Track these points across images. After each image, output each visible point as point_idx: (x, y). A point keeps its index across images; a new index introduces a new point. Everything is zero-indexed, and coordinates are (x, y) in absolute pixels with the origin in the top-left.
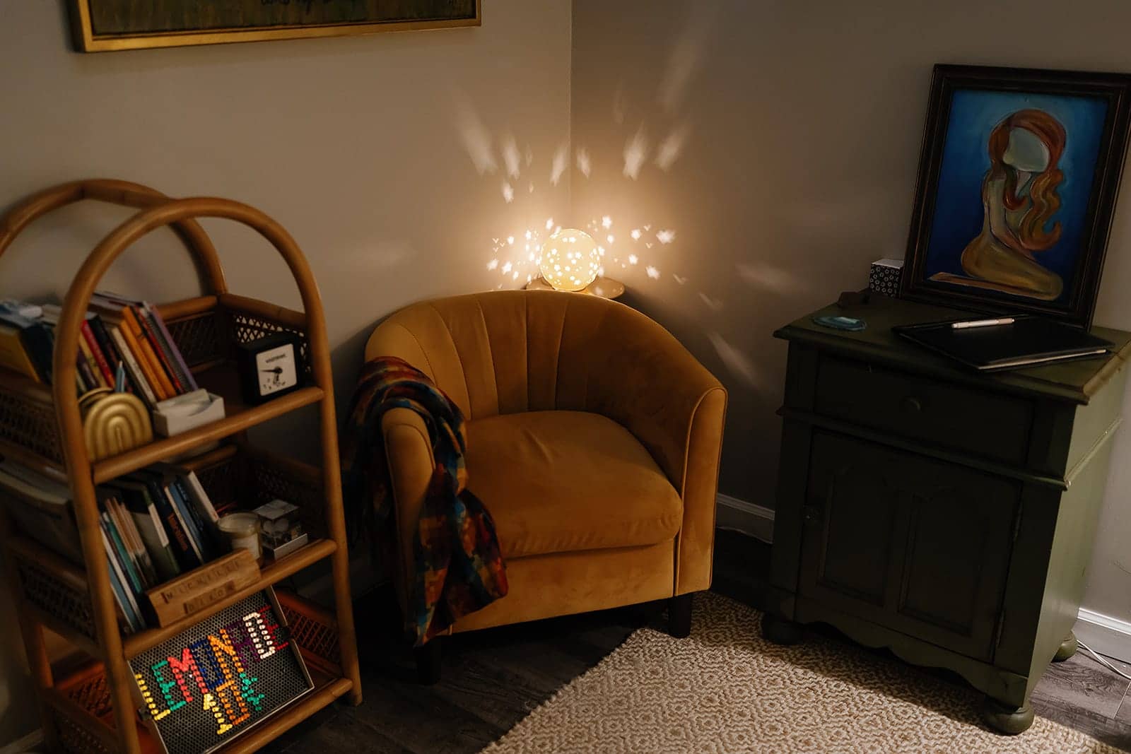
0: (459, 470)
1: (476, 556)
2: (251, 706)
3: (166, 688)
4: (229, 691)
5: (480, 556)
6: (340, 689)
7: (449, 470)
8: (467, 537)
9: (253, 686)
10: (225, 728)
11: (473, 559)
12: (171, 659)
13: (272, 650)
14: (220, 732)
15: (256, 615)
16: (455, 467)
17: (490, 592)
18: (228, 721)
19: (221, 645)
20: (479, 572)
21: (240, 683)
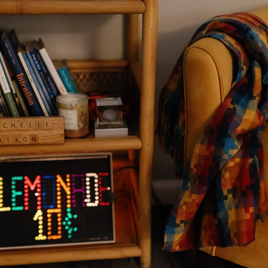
0: (247, 111)
1: (230, 196)
2: (65, 232)
3: (15, 193)
4: (54, 215)
5: (234, 197)
6: (131, 252)
7: (238, 107)
8: (227, 175)
9: (72, 220)
10: (41, 237)
11: (226, 198)
12: (26, 178)
13: (96, 204)
14: (37, 238)
15: (96, 176)
16: (245, 107)
17: (232, 237)
18: (44, 233)
19: (63, 184)
20: (227, 211)
21: (64, 214)
